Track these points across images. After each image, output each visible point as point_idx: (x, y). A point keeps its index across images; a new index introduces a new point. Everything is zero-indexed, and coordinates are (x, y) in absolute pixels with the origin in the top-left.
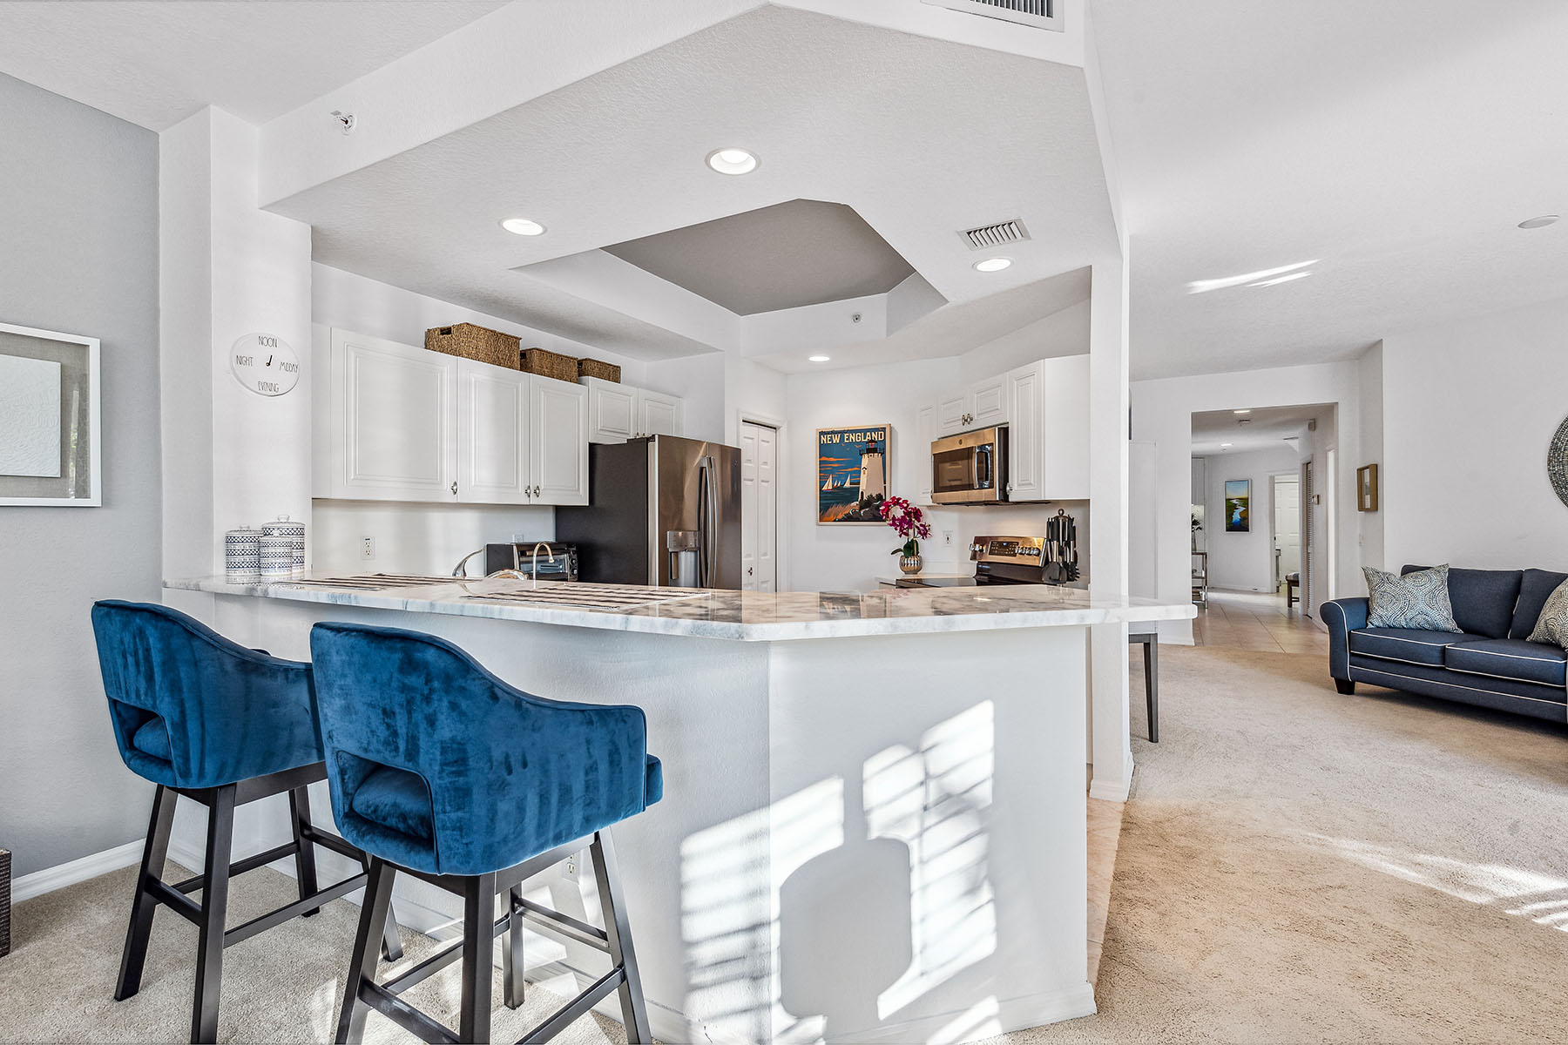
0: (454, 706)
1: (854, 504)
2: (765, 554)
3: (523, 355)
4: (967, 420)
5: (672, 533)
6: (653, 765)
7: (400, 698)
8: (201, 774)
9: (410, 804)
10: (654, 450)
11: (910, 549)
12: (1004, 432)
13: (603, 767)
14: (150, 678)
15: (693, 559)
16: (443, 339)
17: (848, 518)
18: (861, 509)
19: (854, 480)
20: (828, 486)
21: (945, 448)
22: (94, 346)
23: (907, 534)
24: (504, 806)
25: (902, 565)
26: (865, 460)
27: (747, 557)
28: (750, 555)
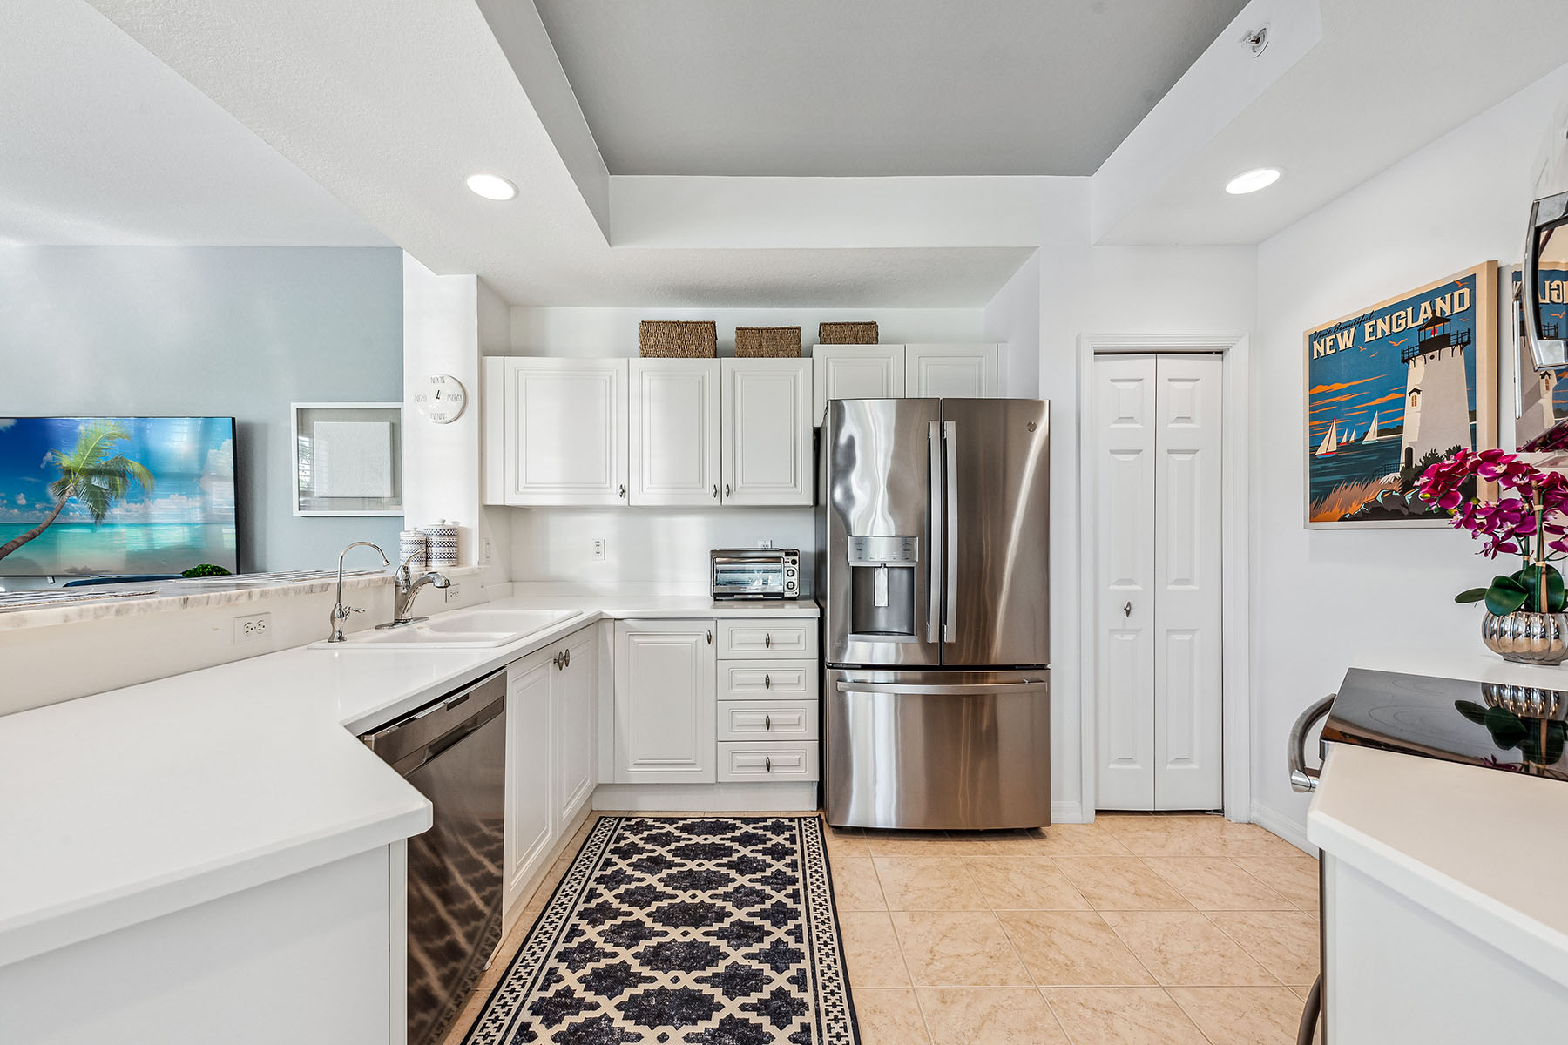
1: (1390, 478)
2: (1184, 583)
17: (1375, 512)
18: (1405, 488)
19: (1389, 423)
20: (1329, 445)
25: (1490, 634)
26: (1418, 372)
27: (1121, 582)
28: (1130, 582)
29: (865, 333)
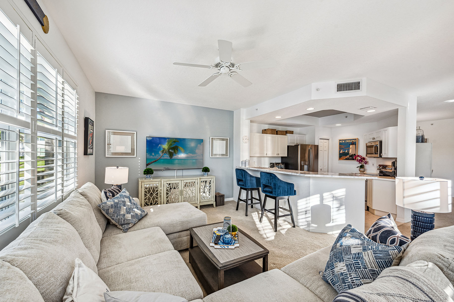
0: (275, 180)
1: (348, 156)
2: (325, 166)
3: (277, 131)
4: (374, 139)
5: (303, 162)
6: (295, 191)
7: (270, 179)
8: (247, 187)
9: (270, 190)
10: (299, 147)
11: (362, 167)
12: (381, 142)
13: (289, 189)
14: (243, 177)
15: (307, 167)
16: (265, 131)
17: (346, 159)
18: (350, 157)
20: (341, 152)
21: (369, 145)
22: (228, 138)
23: (361, 163)
24: (279, 190)
25: (359, 170)
26: (351, 146)
27: (320, 167)
28: (321, 166)
29: (292, 132)
